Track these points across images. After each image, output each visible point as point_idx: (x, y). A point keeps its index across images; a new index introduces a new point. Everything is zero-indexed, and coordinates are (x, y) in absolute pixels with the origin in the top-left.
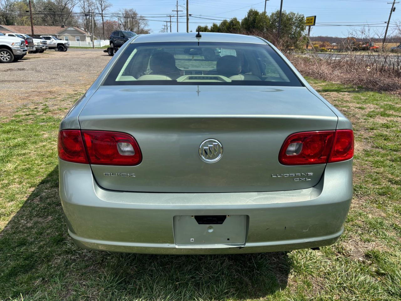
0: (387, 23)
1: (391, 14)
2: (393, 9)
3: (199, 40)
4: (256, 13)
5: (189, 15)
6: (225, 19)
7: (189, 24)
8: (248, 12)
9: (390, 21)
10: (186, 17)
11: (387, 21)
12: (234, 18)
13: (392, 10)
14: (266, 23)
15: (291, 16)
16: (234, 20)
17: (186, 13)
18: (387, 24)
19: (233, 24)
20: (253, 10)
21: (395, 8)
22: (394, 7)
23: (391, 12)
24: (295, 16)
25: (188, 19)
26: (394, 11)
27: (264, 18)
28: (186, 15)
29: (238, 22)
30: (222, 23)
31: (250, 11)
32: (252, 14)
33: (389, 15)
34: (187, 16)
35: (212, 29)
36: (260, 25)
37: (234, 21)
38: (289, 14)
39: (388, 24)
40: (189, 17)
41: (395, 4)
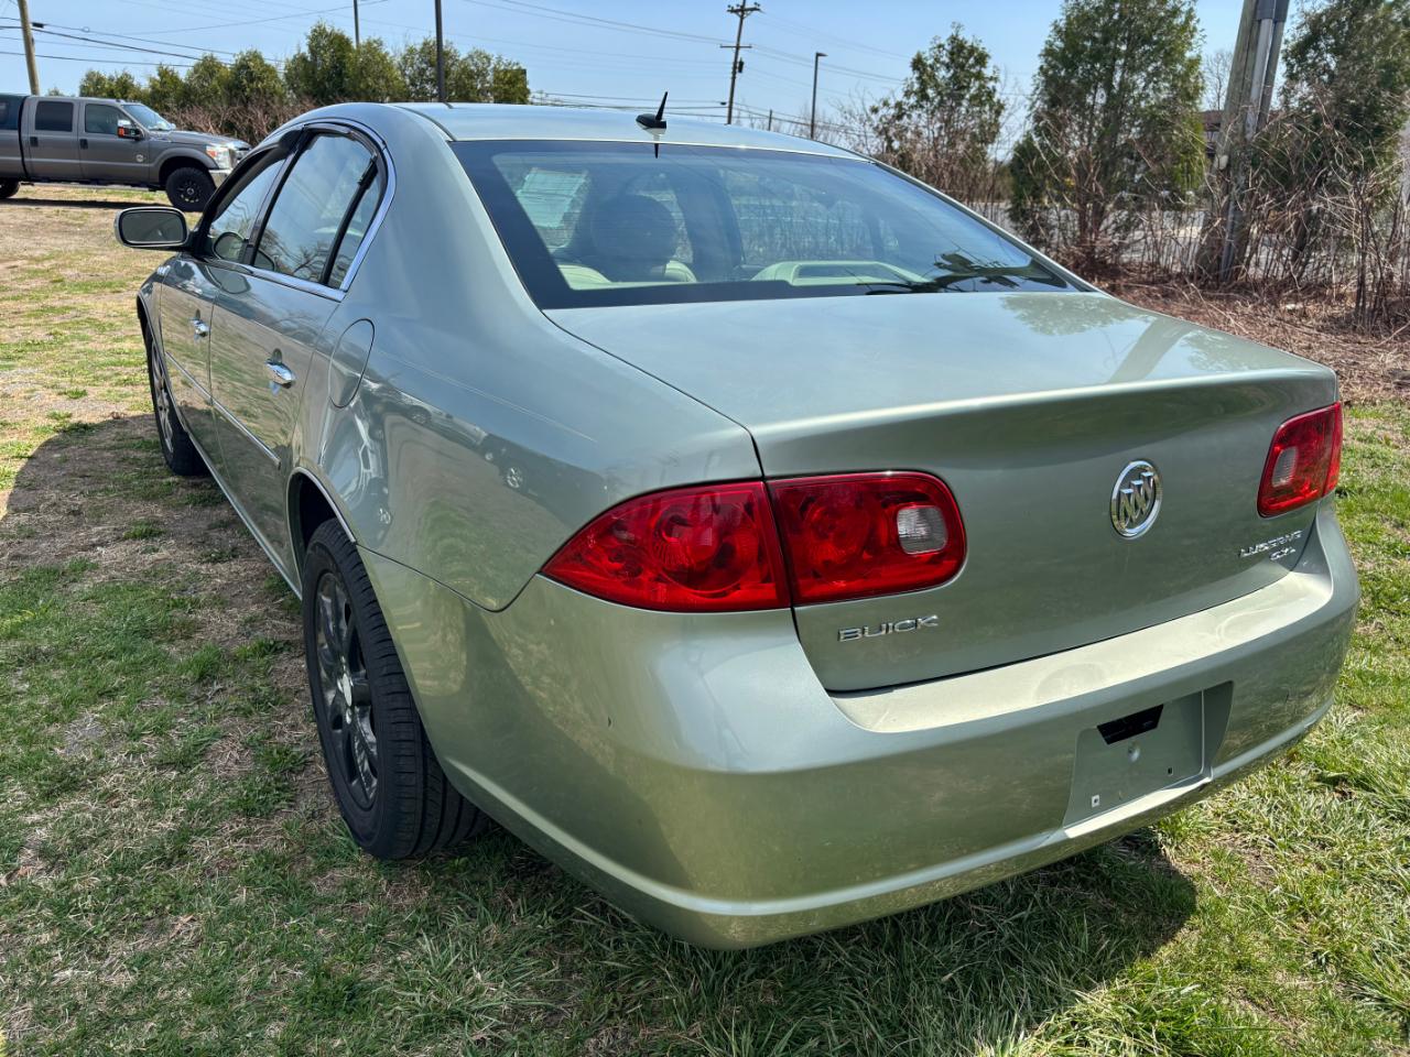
0: (727, 105)
1: (734, 78)
2: (738, 67)
3: (657, 138)
4: (340, 43)
5: (31, 26)
6: (208, 54)
7: (37, 61)
8: (310, 34)
9: (735, 100)
10: (19, 33)
11: (727, 100)
12: (249, 52)
13: (735, 68)
14: (387, 81)
15: (480, 64)
16: (250, 60)
17: (19, 17)
18: (727, 110)
19: (251, 73)
20: (329, 31)
21: (741, 64)
22: (739, 60)
23: (734, 73)
24: (492, 66)
25: (29, 42)
26: (740, 71)
27: (378, 63)
28: (19, 24)
29: (270, 70)
30: (198, 65)
31: (315, 31)
32: (324, 42)
33: (730, 81)
34: (25, 28)
35: (158, 86)
36: (368, 86)
37: (252, 64)
38: (471, 57)
39: (730, 108)
40: (35, 34)
41: (741, 51)
